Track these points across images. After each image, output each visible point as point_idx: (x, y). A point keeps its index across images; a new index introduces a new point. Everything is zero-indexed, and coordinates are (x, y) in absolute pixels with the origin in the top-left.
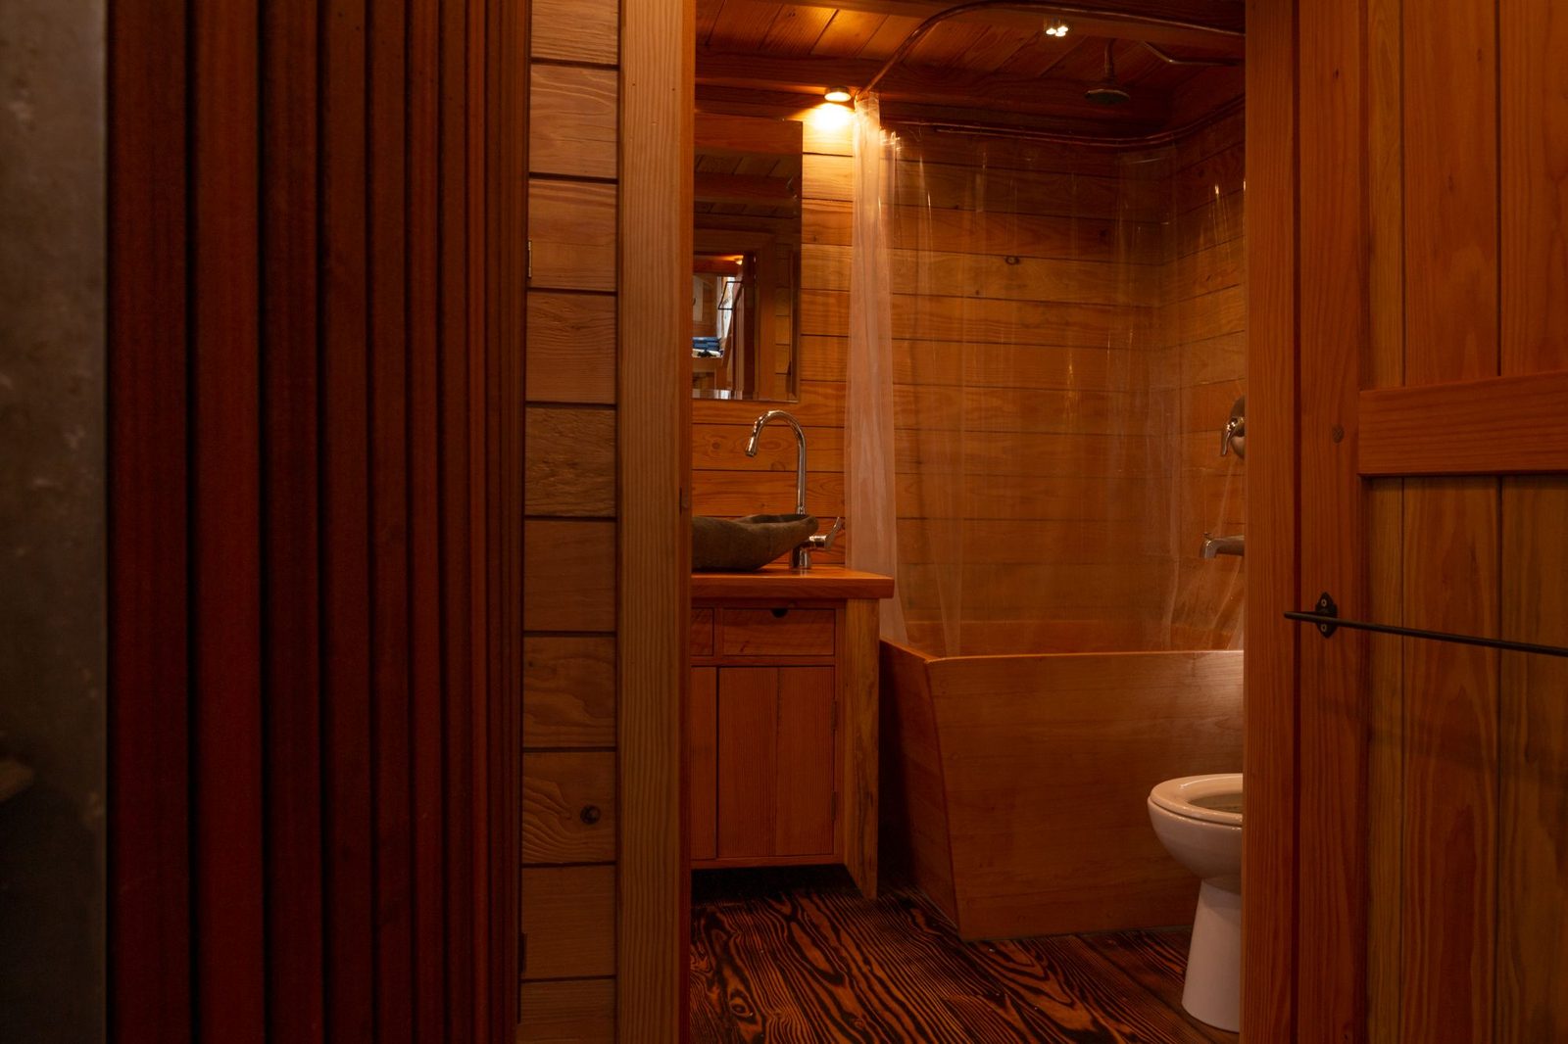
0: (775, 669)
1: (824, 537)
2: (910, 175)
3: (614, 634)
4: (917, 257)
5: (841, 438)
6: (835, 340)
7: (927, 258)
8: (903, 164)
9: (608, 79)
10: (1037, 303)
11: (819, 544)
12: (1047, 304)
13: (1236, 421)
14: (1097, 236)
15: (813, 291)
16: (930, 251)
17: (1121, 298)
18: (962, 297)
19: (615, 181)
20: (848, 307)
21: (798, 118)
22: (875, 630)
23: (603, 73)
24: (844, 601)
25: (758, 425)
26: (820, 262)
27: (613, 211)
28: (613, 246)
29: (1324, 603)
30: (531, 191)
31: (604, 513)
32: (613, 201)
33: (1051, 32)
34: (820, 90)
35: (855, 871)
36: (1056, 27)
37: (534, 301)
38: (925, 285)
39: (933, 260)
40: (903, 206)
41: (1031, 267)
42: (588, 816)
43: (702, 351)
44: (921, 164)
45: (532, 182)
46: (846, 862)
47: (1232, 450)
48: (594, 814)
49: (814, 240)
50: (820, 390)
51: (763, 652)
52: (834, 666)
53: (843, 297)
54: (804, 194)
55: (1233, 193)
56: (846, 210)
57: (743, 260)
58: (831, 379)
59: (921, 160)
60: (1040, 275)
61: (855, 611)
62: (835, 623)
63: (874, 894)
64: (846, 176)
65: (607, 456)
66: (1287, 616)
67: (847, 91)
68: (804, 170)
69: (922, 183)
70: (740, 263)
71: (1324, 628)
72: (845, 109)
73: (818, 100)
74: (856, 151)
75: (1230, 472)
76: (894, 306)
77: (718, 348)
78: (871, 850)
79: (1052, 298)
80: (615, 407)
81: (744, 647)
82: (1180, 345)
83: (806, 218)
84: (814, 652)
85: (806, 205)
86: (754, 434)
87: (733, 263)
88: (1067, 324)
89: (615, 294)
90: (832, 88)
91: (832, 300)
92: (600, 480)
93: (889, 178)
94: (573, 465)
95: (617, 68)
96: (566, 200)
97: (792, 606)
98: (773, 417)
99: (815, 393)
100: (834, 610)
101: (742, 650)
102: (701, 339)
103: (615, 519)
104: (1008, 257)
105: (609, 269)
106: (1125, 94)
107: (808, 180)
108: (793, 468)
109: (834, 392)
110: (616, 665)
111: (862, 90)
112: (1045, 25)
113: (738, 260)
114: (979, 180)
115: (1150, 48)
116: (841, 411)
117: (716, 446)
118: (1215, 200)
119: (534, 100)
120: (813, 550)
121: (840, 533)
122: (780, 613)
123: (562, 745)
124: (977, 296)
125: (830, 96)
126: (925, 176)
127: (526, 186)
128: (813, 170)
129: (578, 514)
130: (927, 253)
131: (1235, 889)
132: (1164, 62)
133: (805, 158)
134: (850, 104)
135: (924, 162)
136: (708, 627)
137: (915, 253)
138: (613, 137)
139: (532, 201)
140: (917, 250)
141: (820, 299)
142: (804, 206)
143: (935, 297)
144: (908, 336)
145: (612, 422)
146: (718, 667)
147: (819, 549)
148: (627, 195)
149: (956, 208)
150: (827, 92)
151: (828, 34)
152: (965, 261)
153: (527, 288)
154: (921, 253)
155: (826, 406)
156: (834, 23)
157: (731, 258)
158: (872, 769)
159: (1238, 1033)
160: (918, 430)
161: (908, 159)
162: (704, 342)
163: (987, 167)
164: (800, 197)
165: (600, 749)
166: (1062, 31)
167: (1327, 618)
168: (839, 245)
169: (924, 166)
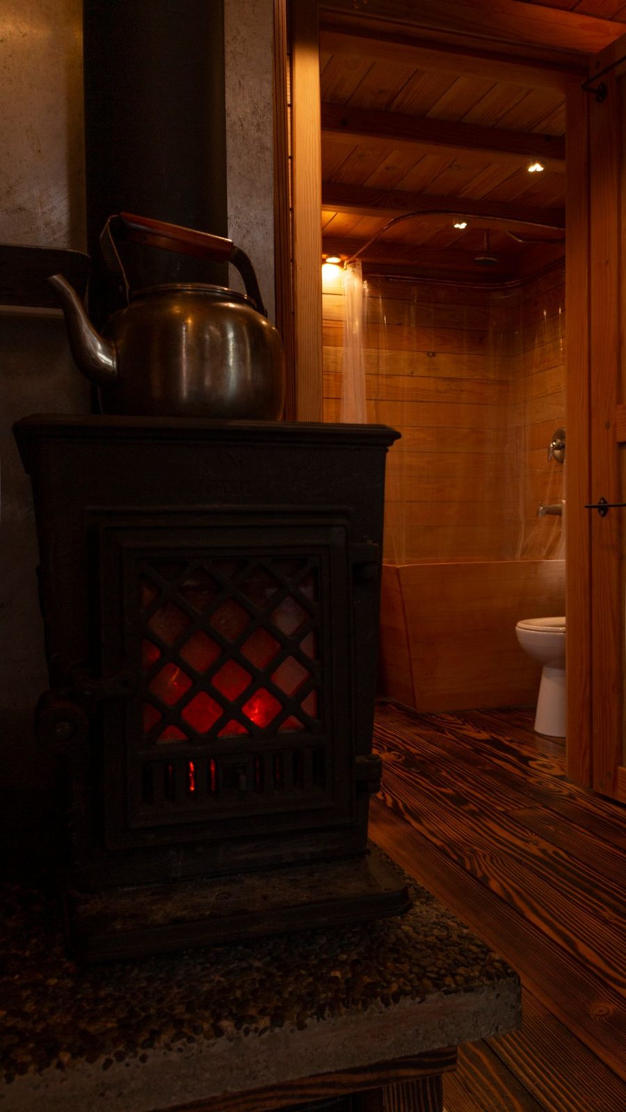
2: (374, 305)
4: (378, 353)
7: (385, 353)
8: (370, 299)
10: (445, 379)
12: (450, 379)
13: (555, 441)
14: (478, 340)
16: (386, 349)
17: (491, 376)
18: (403, 376)
20: (341, 381)
29: (602, 501)
33: (457, 226)
34: (324, 256)
36: (460, 223)
38: (383, 369)
39: (388, 354)
40: (371, 323)
41: (442, 358)
44: (380, 299)
47: (553, 458)
53: (339, 376)
55: (553, 315)
56: (338, 326)
59: (380, 297)
60: (446, 362)
64: (338, 306)
66: (586, 507)
67: (339, 257)
69: (381, 310)
71: (602, 512)
72: (337, 267)
74: (346, 291)
75: (552, 471)
76: (367, 381)
79: (453, 376)
82: (524, 402)
88: (462, 391)
90: (331, 255)
91: (331, 378)
93: (363, 307)
104: (429, 352)
106: (494, 260)
111: (350, 257)
112: (454, 222)
114: (412, 308)
115: (510, 234)
118: (543, 319)
124: (411, 375)
125: (328, 260)
126: (383, 306)
130: (384, 351)
131: (562, 667)
132: (515, 241)
134: (341, 264)
135: (382, 298)
137: (376, 350)
140: (378, 349)
143: (388, 376)
144: (373, 398)
149: (400, 324)
150: (327, 258)
151: (330, 224)
152: (405, 355)
154: (380, 351)
156: (335, 219)
159: (565, 738)
163: (418, 301)
166: (463, 226)
167: (604, 509)
168: (335, 346)
169: (382, 301)
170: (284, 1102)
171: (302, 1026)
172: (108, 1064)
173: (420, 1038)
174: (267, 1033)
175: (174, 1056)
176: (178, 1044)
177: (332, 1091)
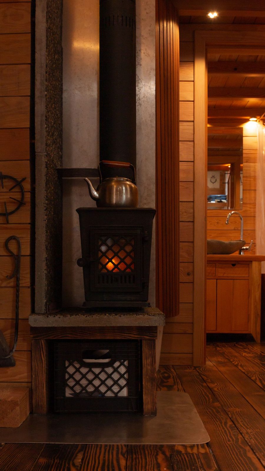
0: (232, 280)
1: (248, 247)
3: (193, 242)
5: (254, 220)
6: (253, 191)
9: (192, 143)
11: (247, 249)
15: (247, 177)
19: (193, 162)
20: (256, 181)
21: (241, 126)
22: (260, 270)
23: (191, 142)
24: (251, 261)
25: (229, 216)
26: (248, 168)
27: (193, 167)
28: (193, 173)
30: (180, 164)
31: (191, 221)
32: (193, 165)
34: (248, 118)
35: (254, 335)
37: (180, 184)
42: (188, 274)
43: (219, 200)
46: (251, 332)
48: (189, 274)
49: (247, 162)
50: (248, 206)
51: (229, 275)
52: (249, 280)
54: (244, 149)
56: (255, 152)
57: (231, 166)
58: (252, 202)
61: (255, 264)
62: (249, 268)
63: (259, 341)
64: (255, 142)
65: (192, 211)
67: (256, 117)
68: (243, 141)
70: (229, 167)
73: (247, 120)
74: (257, 135)
77: (225, 199)
78: (259, 329)
80: (193, 202)
81: (224, 274)
83: (244, 155)
84: (243, 276)
85: (244, 152)
86: (228, 218)
87: (227, 167)
89: (193, 182)
90: (252, 117)
92: (191, 215)
94: (186, 212)
95: (193, 141)
96: (185, 165)
97: (237, 263)
98: (234, 213)
100: (249, 264)
102: (219, 195)
103: (193, 222)
105: (192, 177)
107: (245, 144)
108: (240, 229)
109: (253, 207)
110: (193, 247)
111: (260, 117)
113: (229, 166)
116: (255, 212)
117: (218, 223)
120: (245, 251)
122: (234, 265)
123: (184, 261)
125: (251, 119)
127: (179, 163)
128: (247, 141)
129: (187, 221)
133: (244, 138)
134: (257, 121)
136: (214, 269)
138: (193, 154)
139: (180, 166)
141: (248, 179)
145: (193, 205)
146: (217, 279)
147: (247, 250)
148: (195, 164)
150: (250, 118)
151: (248, 104)
153: (179, 181)
155: (250, 210)
157: (227, 165)
158: (259, 307)
162: (220, 197)
164: (242, 149)
165: (191, 262)
168: (255, 163)
170: (121, 338)
171: (120, 316)
172: (86, 316)
173: (143, 323)
174: (114, 316)
175: (97, 317)
176: (98, 316)
177: (130, 338)
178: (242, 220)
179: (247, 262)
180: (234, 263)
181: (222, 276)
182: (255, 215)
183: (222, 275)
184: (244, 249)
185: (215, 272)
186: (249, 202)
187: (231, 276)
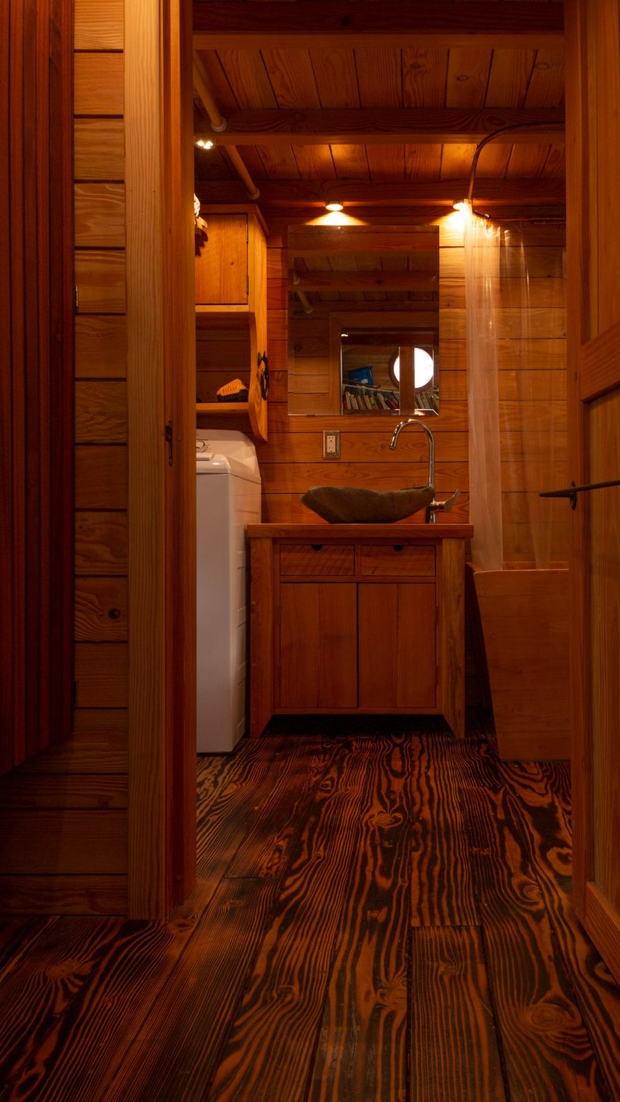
0: (396, 585)
1: (444, 503)
2: (515, 257)
4: (521, 313)
6: (461, 372)
7: (527, 313)
8: (511, 249)
9: (116, 189)
11: (441, 507)
15: (448, 341)
16: (528, 308)
19: (122, 248)
21: (436, 223)
23: (118, 186)
24: (440, 540)
25: (399, 428)
26: (452, 321)
34: (451, 202)
35: (450, 722)
37: (78, 319)
38: (526, 331)
40: (508, 279)
42: (113, 615)
44: (522, 248)
45: (77, 252)
46: (443, 713)
49: (448, 306)
50: (453, 407)
51: (387, 574)
52: (435, 583)
53: (464, 342)
54: (440, 275)
58: (459, 399)
59: (522, 245)
61: (448, 546)
62: (435, 554)
63: (462, 736)
68: (440, 258)
69: (523, 260)
73: (449, 210)
76: (501, 347)
78: (460, 705)
81: (375, 570)
83: (442, 291)
84: (422, 574)
85: (442, 282)
86: (395, 435)
89: (123, 314)
91: (459, 346)
95: (121, 182)
97: (406, 543)
98: (411, 424)
99: (450, 409)
100: (435, 546)
101: (373, 572)
107: (443, 265)
109: (462, 408)
116: (466, 421)
117: (383, 446)
119: (77, 204)
120: (442, 511)
121: (467, 503)
122: (399, 548)
123: (98, 573)
125: (457, 208)
126: (525, 257)
127: (74, 254)
128: (448, 258)
130: (526, 310)
133: (441, 251)
135: (524, 247)
136: (351, 557)
137: (518, 310)
140: (519, 308)
141: (452, 346)
142: (440, 283)
143: (534, 340)
144: (510, 367)
146: (358, 583)
147: (446, 510)
148: (129, 256)
149: (549, 276)
150: (453, 204)
152: (554, 313)
153: (75, 312)
154: (523, 310)
155: (457, 418)
158: (460, 650)
160: (521, 431)
161: (515, 246)
164: (438, 277)
165: (118, 576)
169: (524, 250)
178: (431, 440)
179: (430, 542)
180: (400, 545)
181: (371, 574)
182: (467, 426)
183: (369, 573)
184: (435, 507)
185: (353, 567)
186: (454, 399)
187: (392, 574)
